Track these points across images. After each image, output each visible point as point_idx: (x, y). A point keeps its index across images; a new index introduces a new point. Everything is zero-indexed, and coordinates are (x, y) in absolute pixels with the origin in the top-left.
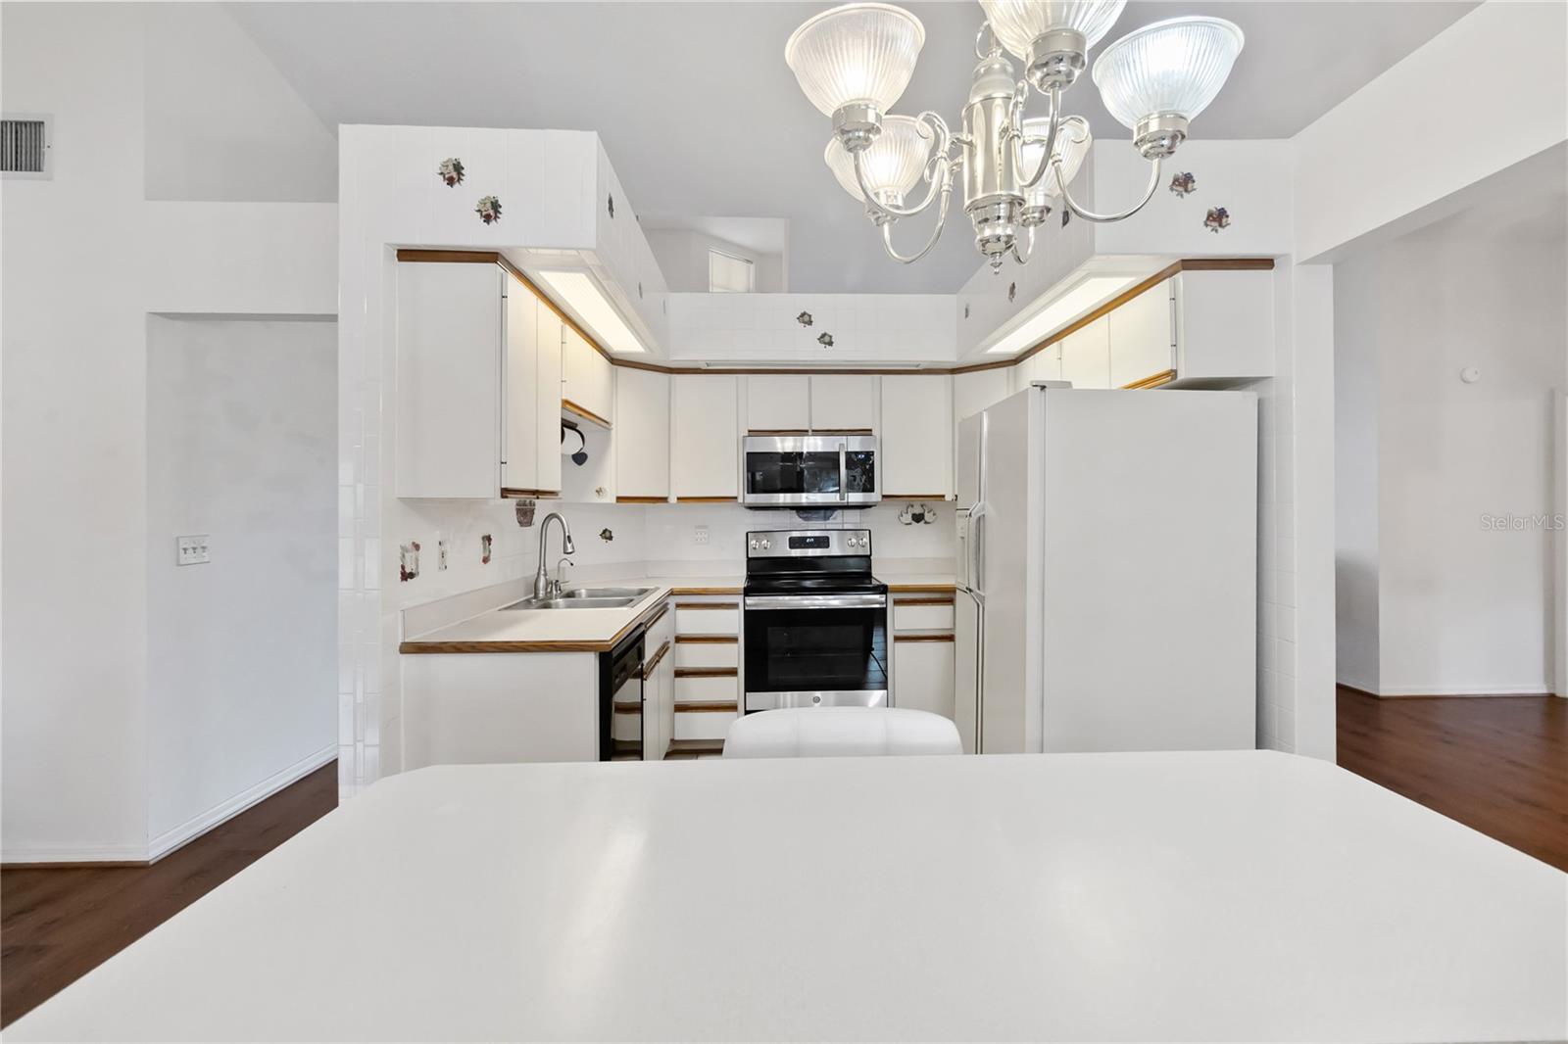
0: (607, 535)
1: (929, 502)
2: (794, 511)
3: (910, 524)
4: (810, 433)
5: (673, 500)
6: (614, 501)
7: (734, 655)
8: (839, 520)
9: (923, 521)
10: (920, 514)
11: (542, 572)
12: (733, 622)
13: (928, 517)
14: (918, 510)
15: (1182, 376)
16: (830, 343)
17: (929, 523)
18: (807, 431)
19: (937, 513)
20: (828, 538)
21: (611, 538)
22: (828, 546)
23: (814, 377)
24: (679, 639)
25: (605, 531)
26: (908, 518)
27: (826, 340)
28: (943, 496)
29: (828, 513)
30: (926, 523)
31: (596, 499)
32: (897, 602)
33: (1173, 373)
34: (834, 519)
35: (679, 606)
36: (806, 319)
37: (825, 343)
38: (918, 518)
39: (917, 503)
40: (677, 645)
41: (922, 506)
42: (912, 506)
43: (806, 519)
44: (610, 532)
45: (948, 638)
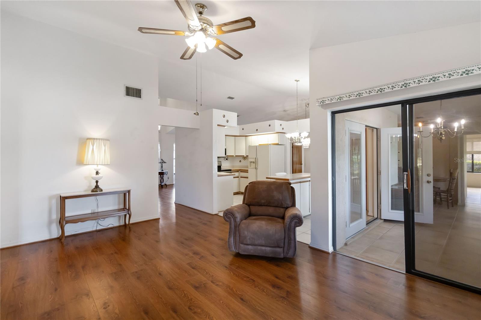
14: (227, 158)
26: (225, 159)
28: (234, 156)
33: (278, 143)
45: (238, 177)
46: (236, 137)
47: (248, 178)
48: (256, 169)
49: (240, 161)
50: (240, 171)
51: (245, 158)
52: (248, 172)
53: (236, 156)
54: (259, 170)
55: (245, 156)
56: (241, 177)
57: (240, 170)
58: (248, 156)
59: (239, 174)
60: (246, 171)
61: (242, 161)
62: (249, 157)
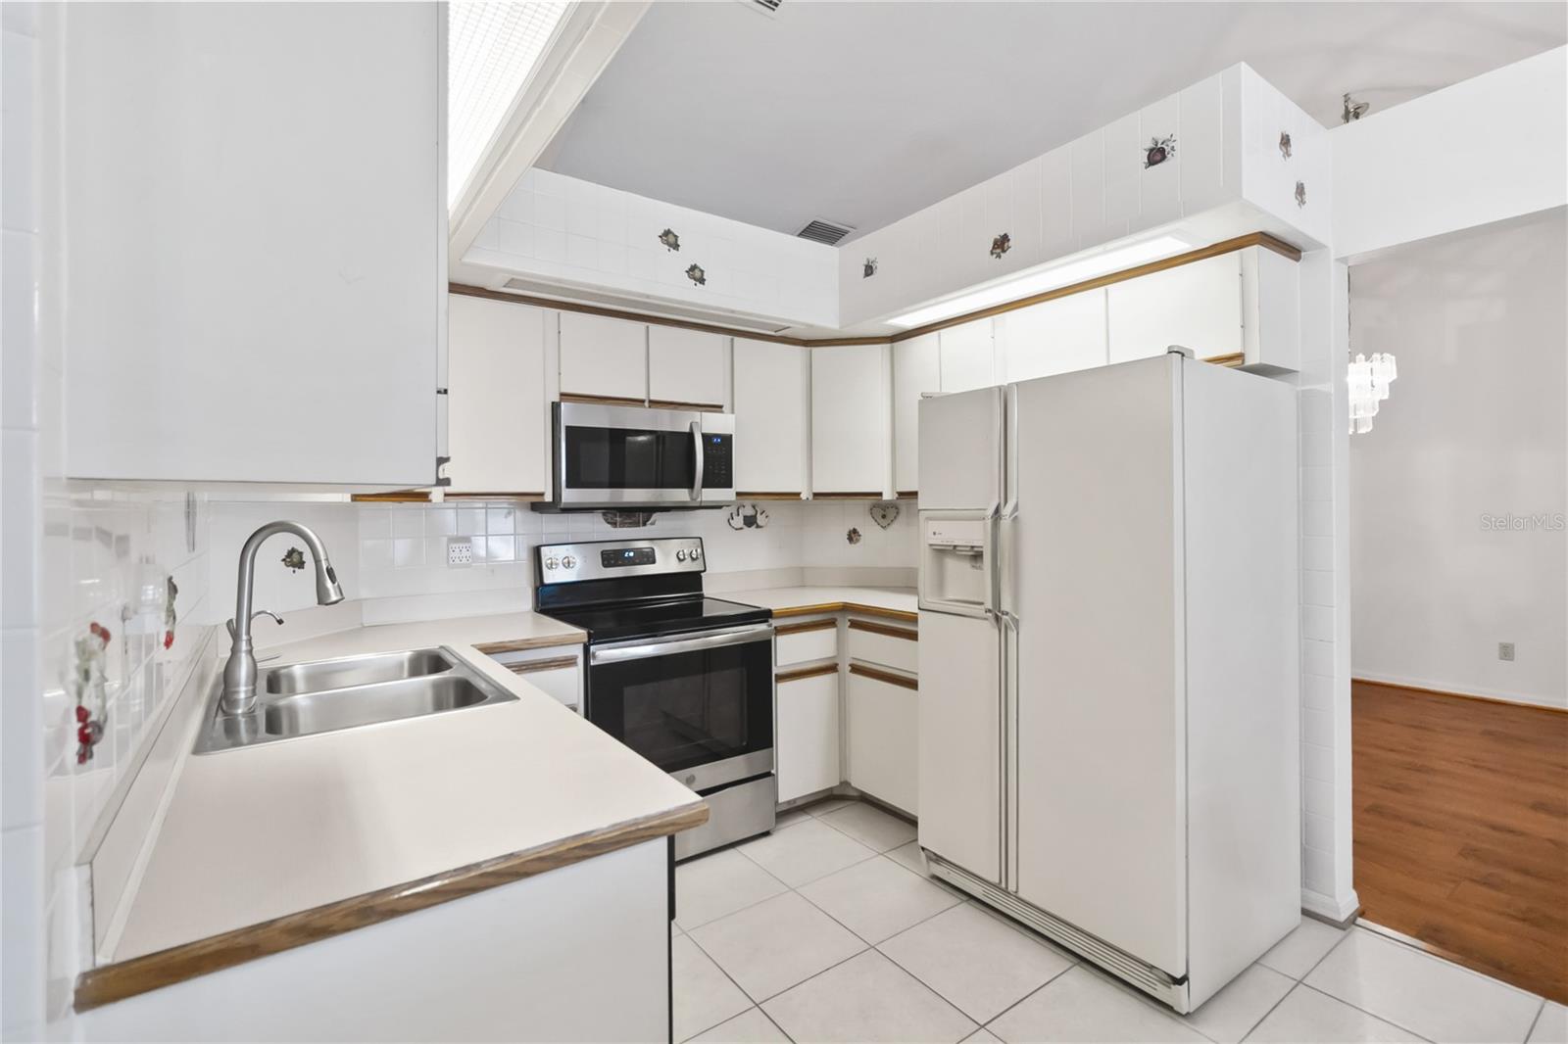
1: (762, 503)
3: (741, 529)
4: (646, 404)
9: (755, 525)
10: (752, 516)
13: (760, 519)
14: (749, 512)
15: (1252, 360)
16: (702, 281)
17: (761, 527)
18: (643, 401)
19: (770, 516)
20: (652, 550)
21: (301, 565)
22: (654, 562)
25: (291, 553)
26: (739, 521)
27: (696, 274)
28: (799, 494)
30: (758, 527)
32: (779, 631)
33: (1240, 356)
34: (653, 524)
36: (670, 239)
37: (695, 279)
38: (750, 521)
39: (748, 502)
41: (754, 507)
42: (743, 506)
43: (614, 524)
44: (301, 554)
45: (831, 668)
46: (816, 351)
47: (912, 684)
48: (997, 619)
49: (853, 536)
50: (844, 622)
51: (889, 509)
52: (913, 636)
53: (816, 495)
54: (1029, 638)
55: (887, 496)
56: (856, 669)
57: (846, 608)
58: (914, 494)
59: (840, 642)
60: (902, 627)
61: (870, 531)
62: (922, 502)
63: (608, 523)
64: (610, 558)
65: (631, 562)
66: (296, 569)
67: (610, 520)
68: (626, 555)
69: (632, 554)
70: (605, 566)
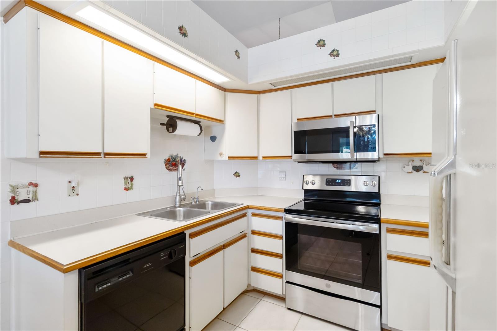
0: (237, 175)
2: (331, 164)
5: (260, 158)
6: (227, 159)
7: (279, 246)
8: (359, 169)
9: (422, 171)
10: (419, 166)
11: (178, 194)
12: (279, 228)
13: (425, 168)
14: (417, 164)
17: (426, 172)
18: (331, 116)
19: (432, 165)
20: (350, 180)
21: (239, 176)
22: (350, 185)
23: (335, 83)
24: (253, 232)
25: (236, 173)
26: (410, 169)
27: (335, 53)
29: (352, 165)
30: (424, 172)
31: (220, 158)
32: (389, 231)
34: (356, 168)
35: (254, 215)
36: (321, 43)
37: (334, 56)
38: (417, 169)
39: (417, 159)
40: (252, 235)
41: (421, 161)
42: (413, 161)
43: (337, 168)
44: (239, 173)
63: (335, 167)
64: (330, 182)
65: (339, 184)
66: (238, 177)
67: (336, 166)
68: (337, 181)
69: (340, 181)
70: (326, 185)
